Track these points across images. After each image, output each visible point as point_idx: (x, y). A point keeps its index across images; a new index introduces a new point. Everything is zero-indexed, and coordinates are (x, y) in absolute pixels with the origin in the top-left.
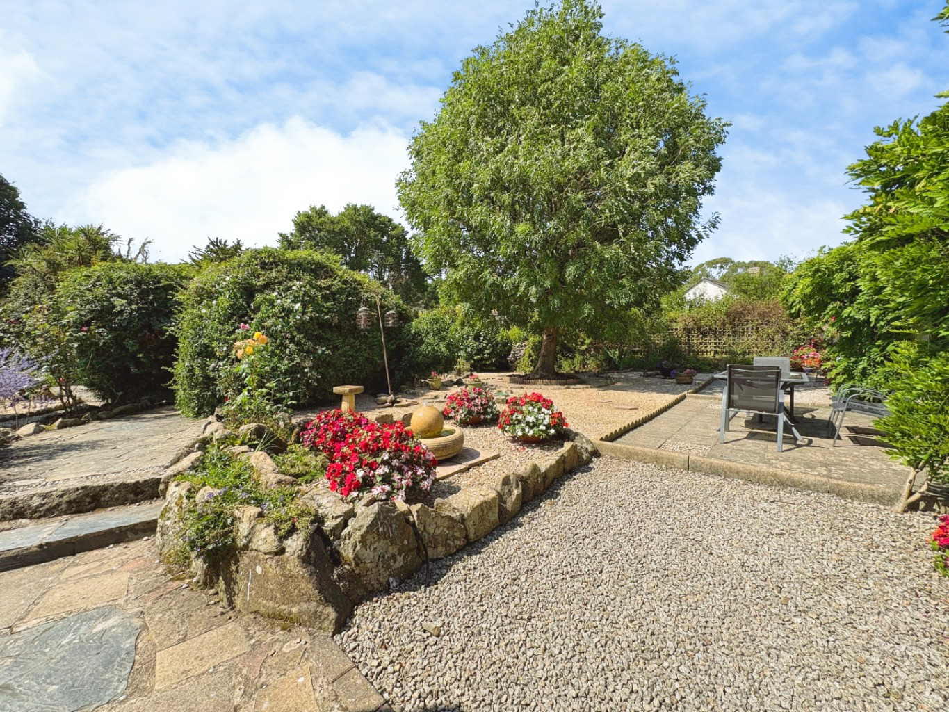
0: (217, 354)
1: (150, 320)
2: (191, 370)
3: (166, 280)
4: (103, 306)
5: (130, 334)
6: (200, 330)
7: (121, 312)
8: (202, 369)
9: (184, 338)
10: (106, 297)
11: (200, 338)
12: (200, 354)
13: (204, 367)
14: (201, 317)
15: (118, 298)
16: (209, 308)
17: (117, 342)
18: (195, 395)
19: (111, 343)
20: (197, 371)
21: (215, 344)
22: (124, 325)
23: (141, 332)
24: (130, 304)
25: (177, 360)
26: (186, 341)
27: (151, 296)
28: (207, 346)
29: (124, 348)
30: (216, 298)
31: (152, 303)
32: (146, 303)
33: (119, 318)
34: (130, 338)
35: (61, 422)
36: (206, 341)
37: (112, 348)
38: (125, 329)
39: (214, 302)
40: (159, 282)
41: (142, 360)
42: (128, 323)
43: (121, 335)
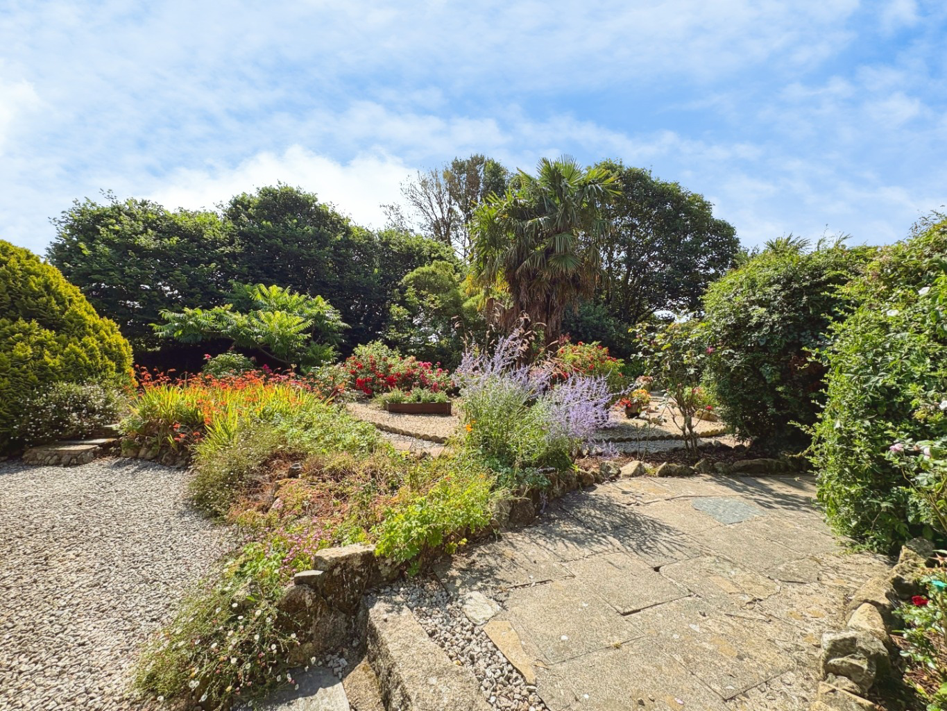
0: (918, 415)
1: (800, 336)
2: (847, 439)
3: (833, 269)
4: (739, 319)
5: (769, 356)
6: (877, 354)
7: (759, 326)
8: (873, 441)
9: (841, 372)
10: (745, 306)
11: (876, 371)
12: (872, 408)
13: (878, 441)
14: (885, 327)
15: (757, 307)
16: (909, 304)
17: (753, 367)
18: (851, 496)
19: (745, 368)
20: (860, 446)
21: (912, 389)
22: (762, 344)
23: (786, 354)
24: (771, 313)
25: (822, 411)
26: (845, 377)
27: (805, 298)
28: (890, 393)
29: (761, 377)
30: (931, 282)
31: (805, 309)
32: (796, 311)
33: (756, 334)
34: (768, 362)
35: (664, 468)
36: (891, 382)
37: (746, 375)
38: (765, 349)
39: (924, 291)
40: (821, 276)
41: (783, 396)
42: (768, 341)
43: (759, 358)
